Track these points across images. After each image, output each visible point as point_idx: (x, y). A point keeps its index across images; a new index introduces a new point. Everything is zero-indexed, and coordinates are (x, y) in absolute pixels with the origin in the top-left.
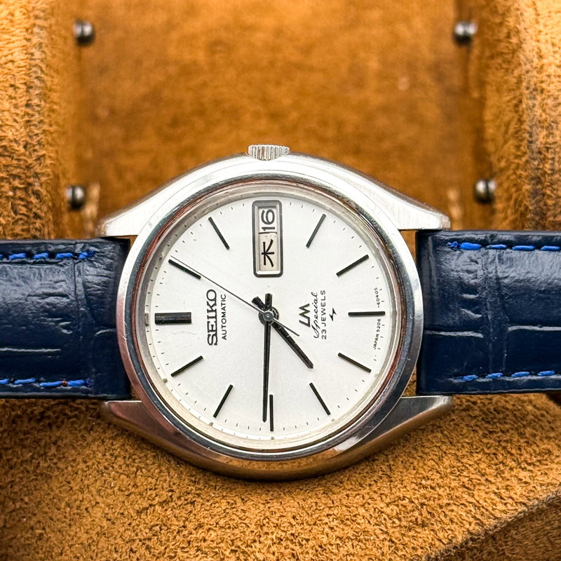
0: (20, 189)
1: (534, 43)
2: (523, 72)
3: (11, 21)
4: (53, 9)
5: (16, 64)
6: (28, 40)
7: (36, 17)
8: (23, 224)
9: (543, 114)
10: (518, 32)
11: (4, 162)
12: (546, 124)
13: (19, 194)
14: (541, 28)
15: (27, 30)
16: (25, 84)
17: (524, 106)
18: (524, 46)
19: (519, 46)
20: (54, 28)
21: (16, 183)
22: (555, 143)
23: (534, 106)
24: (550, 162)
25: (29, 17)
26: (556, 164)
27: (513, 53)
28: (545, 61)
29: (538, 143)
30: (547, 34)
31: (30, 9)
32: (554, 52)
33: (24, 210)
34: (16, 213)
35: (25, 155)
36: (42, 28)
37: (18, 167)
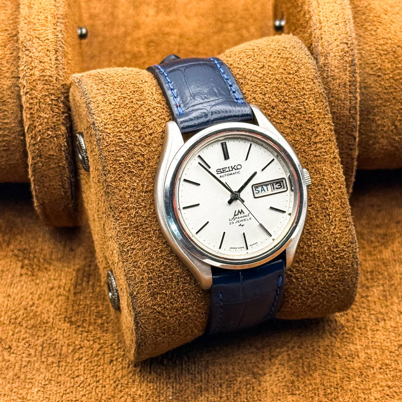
0: (55, 100)
1: (318, 17)
2: (313, 30)
3: (47, 21)
4: (67, 15)
5: (50, 40)
6: (55, 29)
7: (58, 18)
8: (57, 117)
9: (323, 50)
10: (309, 12)
11: (46, 87)
12: (324, 54)
13: (54, 102)
14: (320, 9)
15: (54, 24)
16: (55, 49)
17: (313, 46)
18: (312, 18)
19: (310, 18)
20: (67, 24)
21: (53, 97)
22: (328, 63)
23: (318, 46)
24: (326, 72)
25: (55, 18)
26: (329, 73)
27: (307, 22)
28: (323, 25)
29: (320, 63)
30: (323, 12)
31: (55, 14)
32: (327, 21)
33: (57, 110)
34: (53, 112)
35: (56, 84)
36: (61, 23)
37: (53, 89)
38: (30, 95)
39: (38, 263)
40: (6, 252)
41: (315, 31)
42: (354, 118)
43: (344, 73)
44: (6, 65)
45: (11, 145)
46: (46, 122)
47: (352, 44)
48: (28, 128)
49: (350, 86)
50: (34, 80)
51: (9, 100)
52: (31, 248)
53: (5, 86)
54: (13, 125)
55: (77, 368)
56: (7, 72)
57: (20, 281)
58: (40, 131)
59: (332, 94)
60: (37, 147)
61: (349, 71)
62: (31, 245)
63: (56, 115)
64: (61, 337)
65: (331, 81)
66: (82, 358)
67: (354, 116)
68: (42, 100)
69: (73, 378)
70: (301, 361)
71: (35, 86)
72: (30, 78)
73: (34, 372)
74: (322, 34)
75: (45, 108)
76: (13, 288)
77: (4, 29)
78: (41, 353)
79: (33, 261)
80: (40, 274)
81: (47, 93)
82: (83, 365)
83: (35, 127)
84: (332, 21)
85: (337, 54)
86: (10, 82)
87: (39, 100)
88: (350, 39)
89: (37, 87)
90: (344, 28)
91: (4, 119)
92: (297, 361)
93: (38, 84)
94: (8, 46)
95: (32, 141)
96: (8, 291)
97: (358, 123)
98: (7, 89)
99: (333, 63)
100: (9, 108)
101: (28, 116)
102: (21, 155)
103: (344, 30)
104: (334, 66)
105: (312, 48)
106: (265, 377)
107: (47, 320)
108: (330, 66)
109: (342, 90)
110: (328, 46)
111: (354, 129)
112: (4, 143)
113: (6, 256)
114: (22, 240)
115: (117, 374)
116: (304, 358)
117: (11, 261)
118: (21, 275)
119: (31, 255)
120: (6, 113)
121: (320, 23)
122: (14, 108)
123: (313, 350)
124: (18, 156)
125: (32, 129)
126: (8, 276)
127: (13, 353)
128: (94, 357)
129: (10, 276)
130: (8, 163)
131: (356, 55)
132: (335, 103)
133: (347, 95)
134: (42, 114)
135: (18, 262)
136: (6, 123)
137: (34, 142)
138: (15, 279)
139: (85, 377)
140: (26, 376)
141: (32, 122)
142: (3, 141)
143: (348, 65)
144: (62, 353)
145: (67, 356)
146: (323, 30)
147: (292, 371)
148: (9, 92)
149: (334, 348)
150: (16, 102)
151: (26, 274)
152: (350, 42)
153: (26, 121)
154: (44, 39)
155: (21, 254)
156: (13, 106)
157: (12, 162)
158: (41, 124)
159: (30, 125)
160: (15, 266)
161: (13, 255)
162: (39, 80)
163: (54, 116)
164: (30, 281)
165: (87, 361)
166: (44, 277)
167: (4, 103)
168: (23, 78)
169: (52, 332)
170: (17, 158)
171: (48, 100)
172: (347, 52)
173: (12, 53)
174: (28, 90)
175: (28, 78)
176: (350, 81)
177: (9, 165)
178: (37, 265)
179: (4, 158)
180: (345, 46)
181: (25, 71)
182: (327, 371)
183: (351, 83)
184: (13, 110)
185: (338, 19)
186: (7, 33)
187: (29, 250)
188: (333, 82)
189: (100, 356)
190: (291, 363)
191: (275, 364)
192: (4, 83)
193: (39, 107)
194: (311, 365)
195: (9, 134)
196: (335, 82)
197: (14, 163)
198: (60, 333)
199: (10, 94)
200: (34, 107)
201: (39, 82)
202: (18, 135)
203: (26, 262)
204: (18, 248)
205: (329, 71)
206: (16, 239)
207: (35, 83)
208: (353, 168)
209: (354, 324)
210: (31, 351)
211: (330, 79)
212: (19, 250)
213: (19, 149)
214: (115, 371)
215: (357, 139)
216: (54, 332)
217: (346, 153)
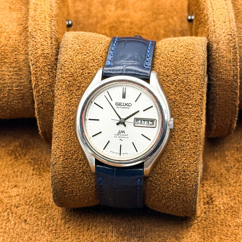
0: (50, 68)
1: (213, 18)
2: (209, 27)
3: (45, 19)
4: (58, 14)
5: (47, 31)
6: (51, 24)
7: (53, 17)
8: (52, 79)
9: (216, 39)
10: (207, 15)
11: (45, 61)
12: (217, 42)
13: (50, 70)
14: (214, 13)
15: (50, 21)
16: (50, 37)
17: (210, 37)
18: (209, 19)
19: (208, 19)
20: (58, 20)
21: (49, 67)
22: (219, 47)
23: (213, 36)
24: (218, 53)
25: (50, 17)
26: (220, 54)
27: (206, 21)
28: (216, 23)
30: (216, 15)
31: (51, 15)
32: (218, 20)
33: (52, 75)
34: (50, 76)
35: (51, 58)
36: (54, 20)
37: (50, 62)
38: (35, 65)
39: (43, 167)
40: (23, 160)
41: (211, 27)
42: (236, 82)
43: (229, 54)
44: (22, 46)
45: (25, 96)
46: (45, 82)
47: (234, 35)
48: (35, 86)
49: (233, 62)
50: (38, 56)
51: (24, 68)
52: (39, 158)
53: (21, 60)
54: (26, 83)
55: (67, 233)
56: (22, 51)
57: (32, 179)
58: (42, 88)
59: (222, 67)
60: (40, 98)
61: (233, 52)
62: (39, 156)
63: (51, 78)
64: (57, 214)
65: (221, 59)
66: (70, 227)
67: (236, 80)
68: (43, 69)
69: (65, 240)
70: (206, 229)
71: (38, 60)
72: (35, 55)
73: (41, 236)
74: (215, 29)
75: (45, 73)
76: (28, 183)
77: (20, 23)
78: (45, 224)
79: (40, 166)
80: (45, 174)
81: (46, 64)
82: (70, 231)
83: (39, 85)
84: (222, 20)
85: (225, 42)
86: (24, 57)
87: (41, 68)
88: (233, 32)
89: (39, 61)
90: (229, 25)
91: (20, 80)
92: (203, 229)
93: (40, 58)
94: (23, 34)
95: (37, 94)
96: (25, 184)
97: (239, 84)
98: (22, 61)
99: (222, 48)
100: (23, 73)
101: (34, 79)
102: (31, 102)
103: (229, 26)
104: (223, 50)
105: (209, 38)
106: (183, 239)
107: (48, 203)
108: (220, 49)
109: (228, 65)
110: (219, 37)
111: (236, 89)
112: (21, 95)
113: (24, 163)
114: (34, 152)
115: (92, 237)
116: (208, 228)
117: (27, 166)
118: (33, 175)
119: (39, 162)
120: (22, 76)
121: (214, 22)
122: (26, 73)
123: (214, 222)
124: (29, 102)
125: (37, 87)
126: (25, 175)
127: (28, 224)
128: (78, 226)
129: (26, 175)
130: (23, 106)
131: (237, 42)
132: (223, 72)
133: (231, 68)
134: (43, 77)
135: (31, 166)
136: (22, 82)
137: (38, 95)
138: (29, 177)
139: (72, 239)
140: (35, 239)
141: (37, 82)
142: (20, 93)
143: (232, 49)
144: (58, 224)
145: (61, 226)
146: (216, 27)
147: (200, 236)
148: (23, 63)
149: (227, 221)
150: (28, 69)
151: (36, 174)
152: (233, 34)
153: (33, 82)
154: (44, 30)
155: (33, 162)
156: (26, 72)
157: (26, 106)
158: (42, 84)
159: (36, 84)
160: (29, 169)
161: (28, 162)
162: (41, 56)
163: (50, 78)
164: (38, 179)
165: (73, 229)
166: (47, 176)
167: (20, 70)
168: (31, 55)
169: (52, 210)
170: (29, 103)
171: (46, 68)
172: (231, 40)
173: (25, 39)
174: (34, 63)
175: (34, 55)
176: (233, 59)
177: (24, 108)
178: (42, 169)
179: (21, 103)
180: (230, 36)
181: (32, 50)
182: (222, 235)
183: (234, 60)
184: (26, 74)
185: (225, 19)
186: (22, 26)
187: (37, 159)
188: (222, 60)
189: (81, 226)
190: (199, 231)
191: (190, 231)
192: (20, 57)
193: (41, 73)
194: (213, 232)
195: (24, 89)
196: (223, 59)
197: (27, 107)
198: (56, 211)
199: (24, 64)
200: (38, 73)
201: (41, 57)
202: (29, 90)
203: (36, 166)
204: (31, 157)
205: (220, 52)
206: (30, 152)
207: (38, 58)
208: (236, 112)
209: (239, 205)
210: (39, 222)
211: (220, 58)
212: (31, 159)
213: (30, 98)
214: (91, 236)
215: (238, 94)
216: (53, 210)
217: (231, 103)
